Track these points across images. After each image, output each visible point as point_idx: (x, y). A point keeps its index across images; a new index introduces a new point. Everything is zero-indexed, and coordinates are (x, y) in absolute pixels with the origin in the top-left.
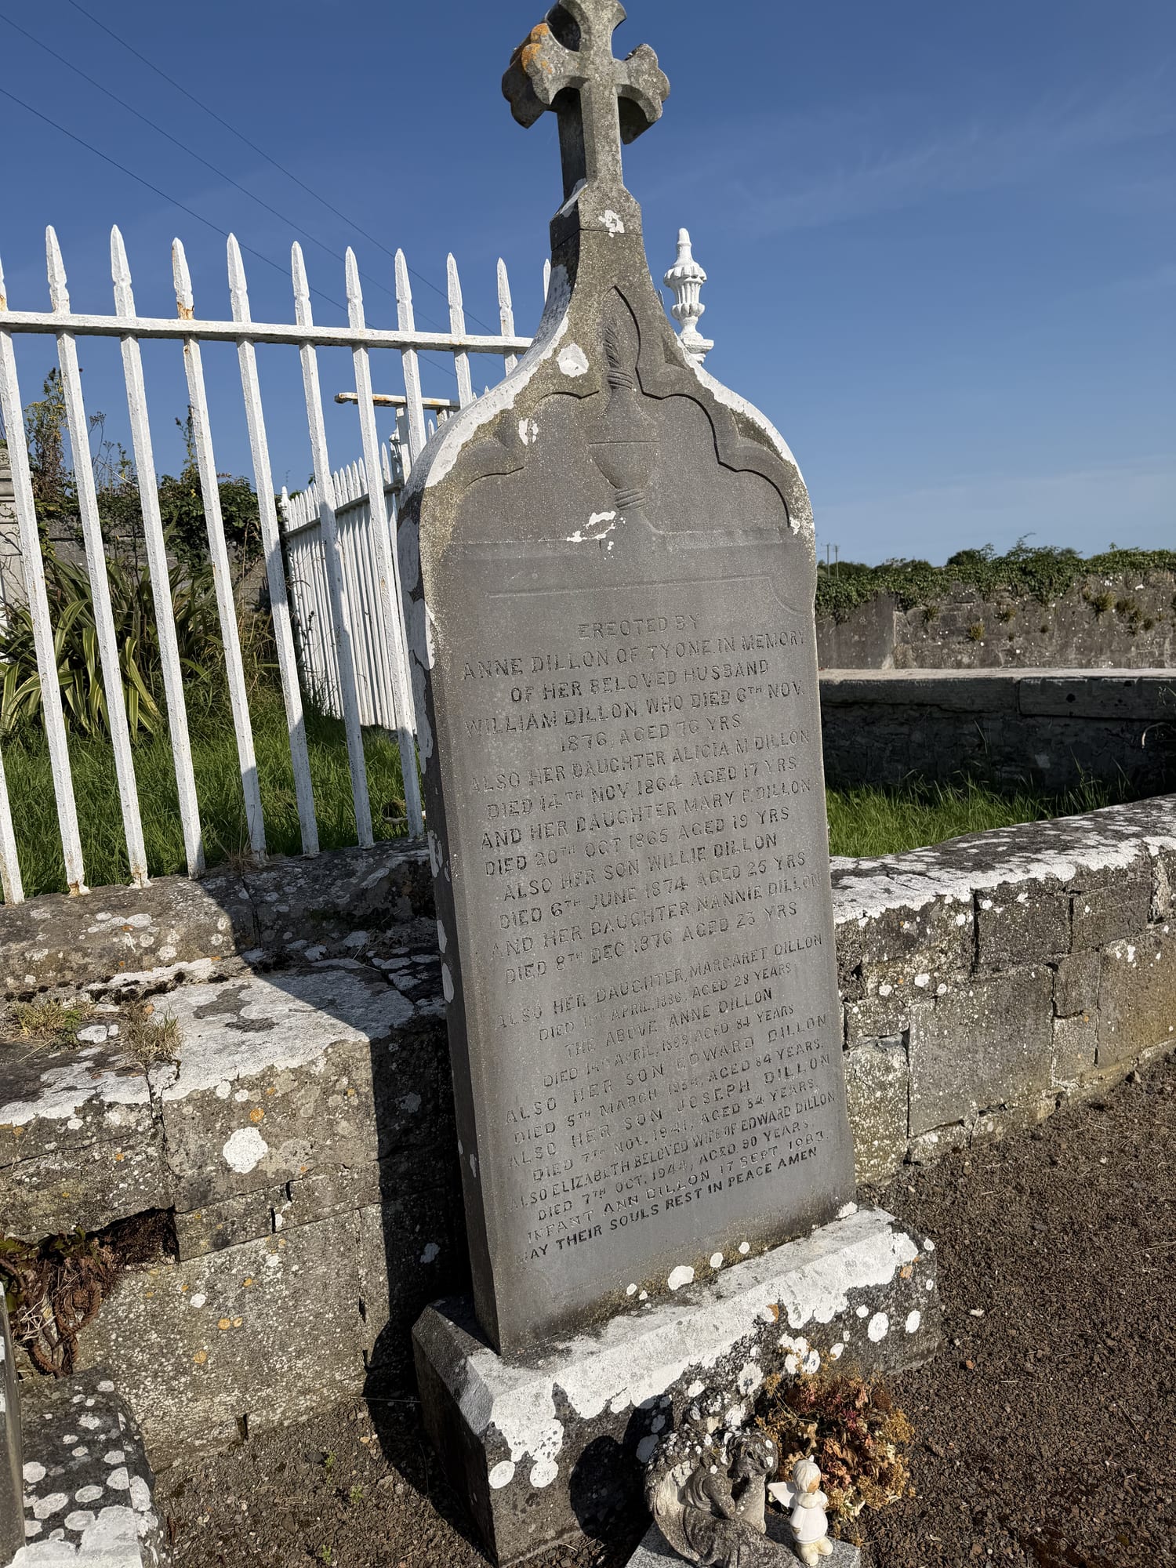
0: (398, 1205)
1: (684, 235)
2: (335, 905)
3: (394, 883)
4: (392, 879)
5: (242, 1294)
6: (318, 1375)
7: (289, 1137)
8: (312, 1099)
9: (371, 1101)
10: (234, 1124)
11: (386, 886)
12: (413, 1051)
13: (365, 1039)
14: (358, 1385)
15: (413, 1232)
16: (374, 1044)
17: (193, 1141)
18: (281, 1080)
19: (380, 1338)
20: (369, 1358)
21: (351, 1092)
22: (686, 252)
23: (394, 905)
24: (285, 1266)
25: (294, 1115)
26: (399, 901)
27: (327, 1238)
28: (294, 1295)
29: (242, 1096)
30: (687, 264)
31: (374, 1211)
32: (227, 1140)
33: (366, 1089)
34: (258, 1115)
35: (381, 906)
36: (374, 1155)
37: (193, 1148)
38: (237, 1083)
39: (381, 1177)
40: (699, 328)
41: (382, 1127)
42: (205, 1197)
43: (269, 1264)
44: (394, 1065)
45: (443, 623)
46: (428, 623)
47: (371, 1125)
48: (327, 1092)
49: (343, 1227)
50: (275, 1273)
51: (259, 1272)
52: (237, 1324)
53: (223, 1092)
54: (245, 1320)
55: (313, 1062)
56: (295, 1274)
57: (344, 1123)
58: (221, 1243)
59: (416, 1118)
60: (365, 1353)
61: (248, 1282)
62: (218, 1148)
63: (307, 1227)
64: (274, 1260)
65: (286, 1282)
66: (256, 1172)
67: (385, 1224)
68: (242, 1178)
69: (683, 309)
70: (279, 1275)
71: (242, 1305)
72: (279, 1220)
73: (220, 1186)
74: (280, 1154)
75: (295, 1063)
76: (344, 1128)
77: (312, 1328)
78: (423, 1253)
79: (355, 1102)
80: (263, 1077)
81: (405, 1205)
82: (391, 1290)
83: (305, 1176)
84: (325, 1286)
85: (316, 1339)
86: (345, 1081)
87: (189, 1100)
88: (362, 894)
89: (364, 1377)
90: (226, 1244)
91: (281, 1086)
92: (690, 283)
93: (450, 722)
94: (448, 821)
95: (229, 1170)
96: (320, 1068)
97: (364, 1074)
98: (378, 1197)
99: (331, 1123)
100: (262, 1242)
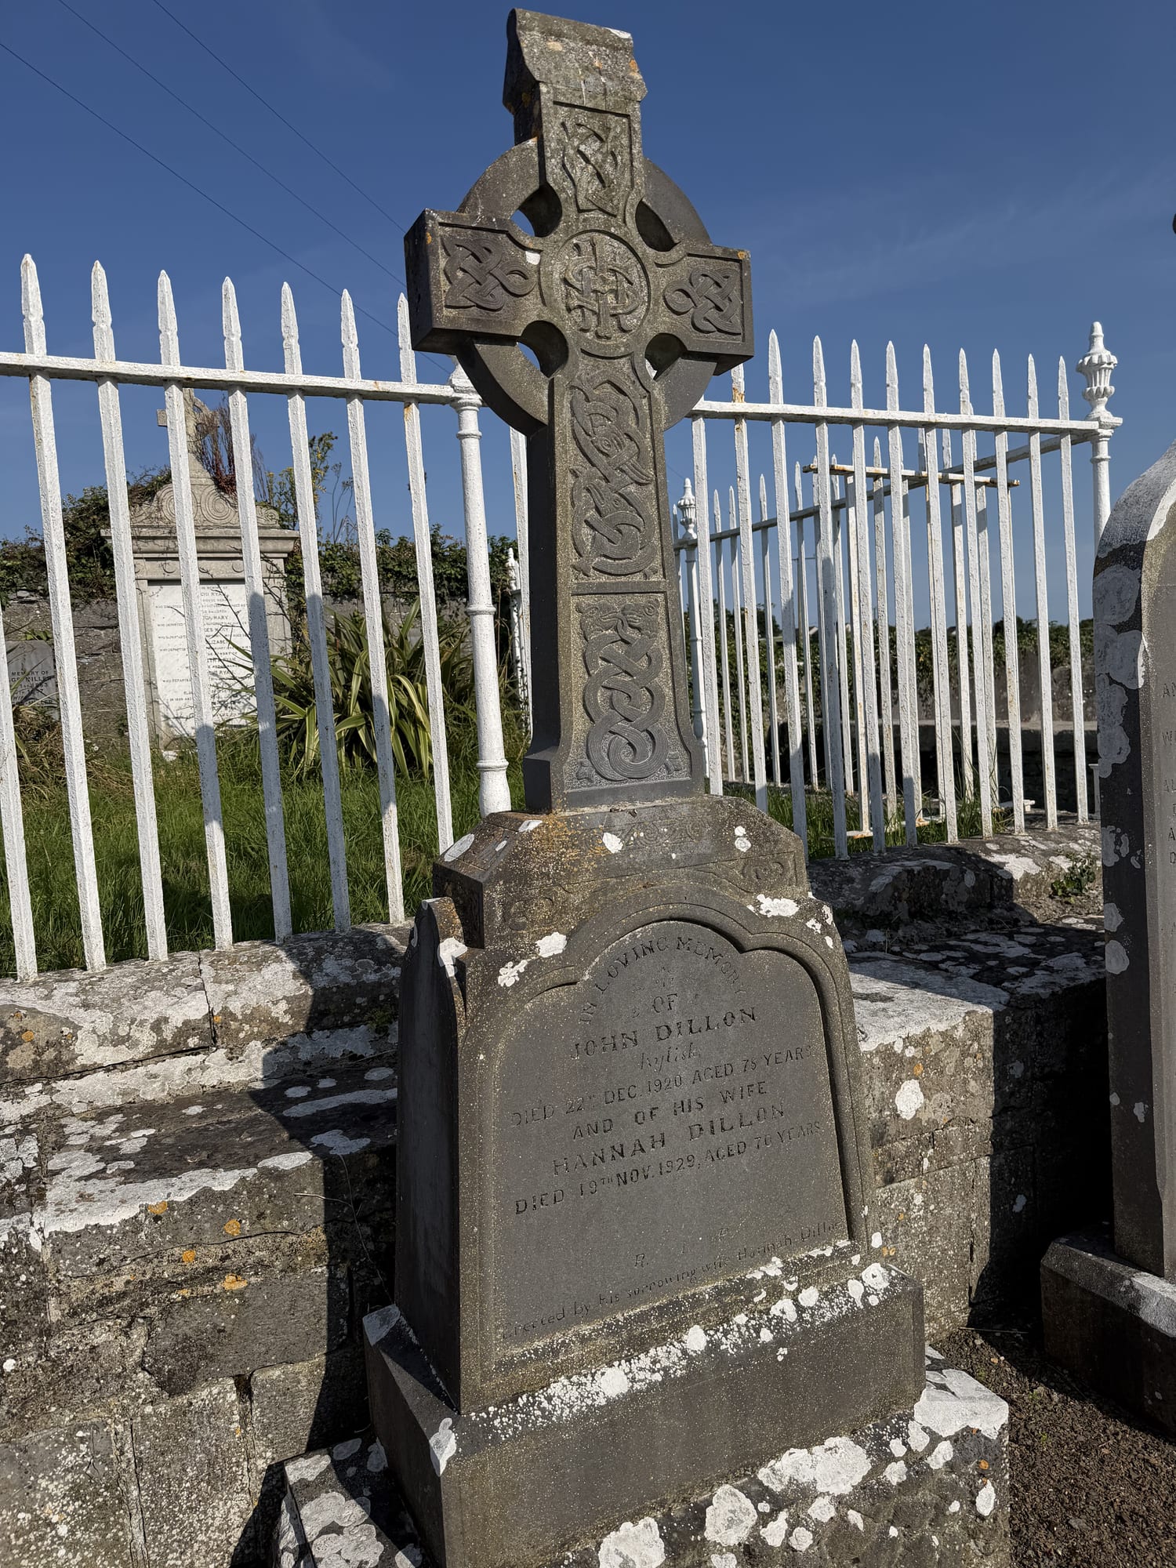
0: (1001, 1159)
1: (1098, 327)
2: (854, 906)
3: (896, 889)
4: (894, 885)
5: (896, 1228)
6: (940, 1305)
7: (938, 1091)
8: (954, 1060)
9: (991, 1066)
10: (904, 1075)
11: (890, 891)
12: (1021, 1024)
13: (991, 1012)
14: (963, 1317)
15: (1010, 1184)
16: (997, 1016)
17: (879, 1088)
18: (934, 1040)
19: (982, 1277)
20: (973, 1294)
21: (979, 1056)
22: (1099, 343)
23: (896, 909)
24: (926, 1204)
25: (942, 1072)
26: (900, 905)
27: (953, 1183)
28: (930, 1232)
29: (910, 1052)
30: (1100, 351)
31: (985, 1162)
32: (898, 1089)
33: (989, 1055)
34: (919, 1070)
35: (887, 908)
36: (990, 1113)
37: (877, 1093)
38: (908, 1040)
39: (993, 1132)
40: (1108, 407)
41: (998, 1089)
42: (882, 1138)
43: (915, 1202)
44: (1008, 1036)
45: (1152, 650)
46: (1141, 649)
47: (990, 1084)
48: (965, 1054)
49: (964, 1174)
50: (919, 1211)
51: (908, 1209)
52: (892, 1254)
53: (898, 1047)
54: (897, 1251)
55: (955, 1028)
56: (931, 1212)
57: (973, 1083)
58: (889, 1179)
59: (1019, 1083)
60: (970, 1288)
61: (902, 1217)
62: (893, 1095)
63: (941, 1172)
64: (919, 1199)
65: (925, 1218)
66: (916, 1120)
67: (992, 1174)
68: (906, 1123)
69: (1098, 390)
70: (921, 1213)
71: (896, 1237)
72: (926, 1163)
73: (892, 1130)
74: (932, 1104)
75: (942, 1027)
76: (973, 1086)
77: (939, 1263)
78: (1015, 1203)
79: (981, 1065)
80: (924, 1037)
81: (1006, 1159)
82: (992, 1234)
83: (946, 1126)
84: (950, 1225)
85: (941, 1272)
86: (976, 1046)
87: (878, 1051)
88: (873, 897)
89: (969, 1310)
90: (891, 1181)
91: (935, 1045)
92: (1105, 369)
93: (1153, 732)
94: (1145, 816)
95: (898, 1116)
96: (959, 1033)
97: (988, 1041)
98: (990, 1151)
99: (965, 1082)
100: (912, 1182)
